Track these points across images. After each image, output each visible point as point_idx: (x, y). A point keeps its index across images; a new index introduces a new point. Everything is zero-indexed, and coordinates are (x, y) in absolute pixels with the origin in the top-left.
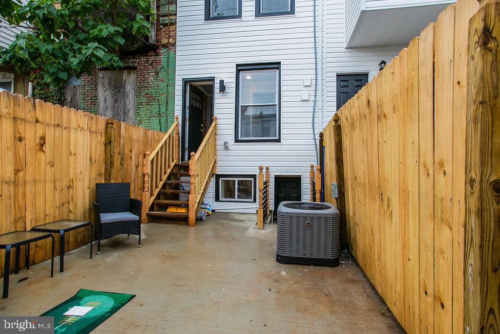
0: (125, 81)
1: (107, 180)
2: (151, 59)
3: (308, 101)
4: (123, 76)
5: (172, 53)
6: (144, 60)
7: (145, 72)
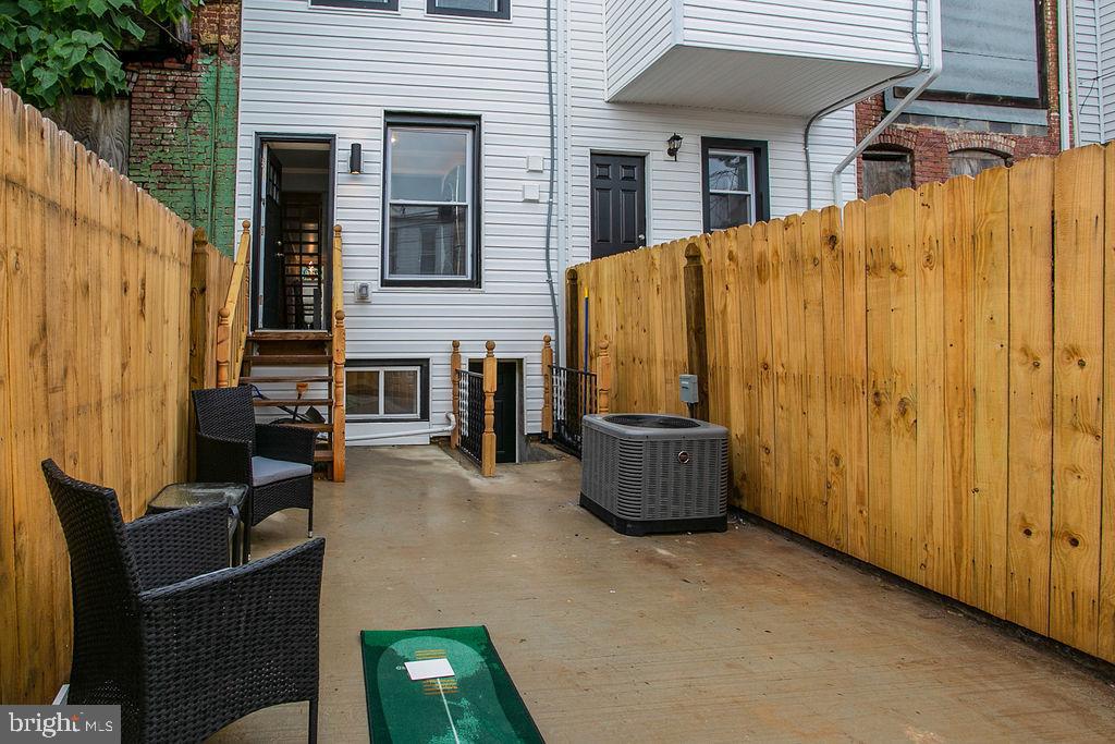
0: (98, 126)
1: (195, 381)
2: (172, 78)
3: (537, 202)
4: (90, 112)
5: (227, 69)
6: (154, 77)
7: (154, 107)
